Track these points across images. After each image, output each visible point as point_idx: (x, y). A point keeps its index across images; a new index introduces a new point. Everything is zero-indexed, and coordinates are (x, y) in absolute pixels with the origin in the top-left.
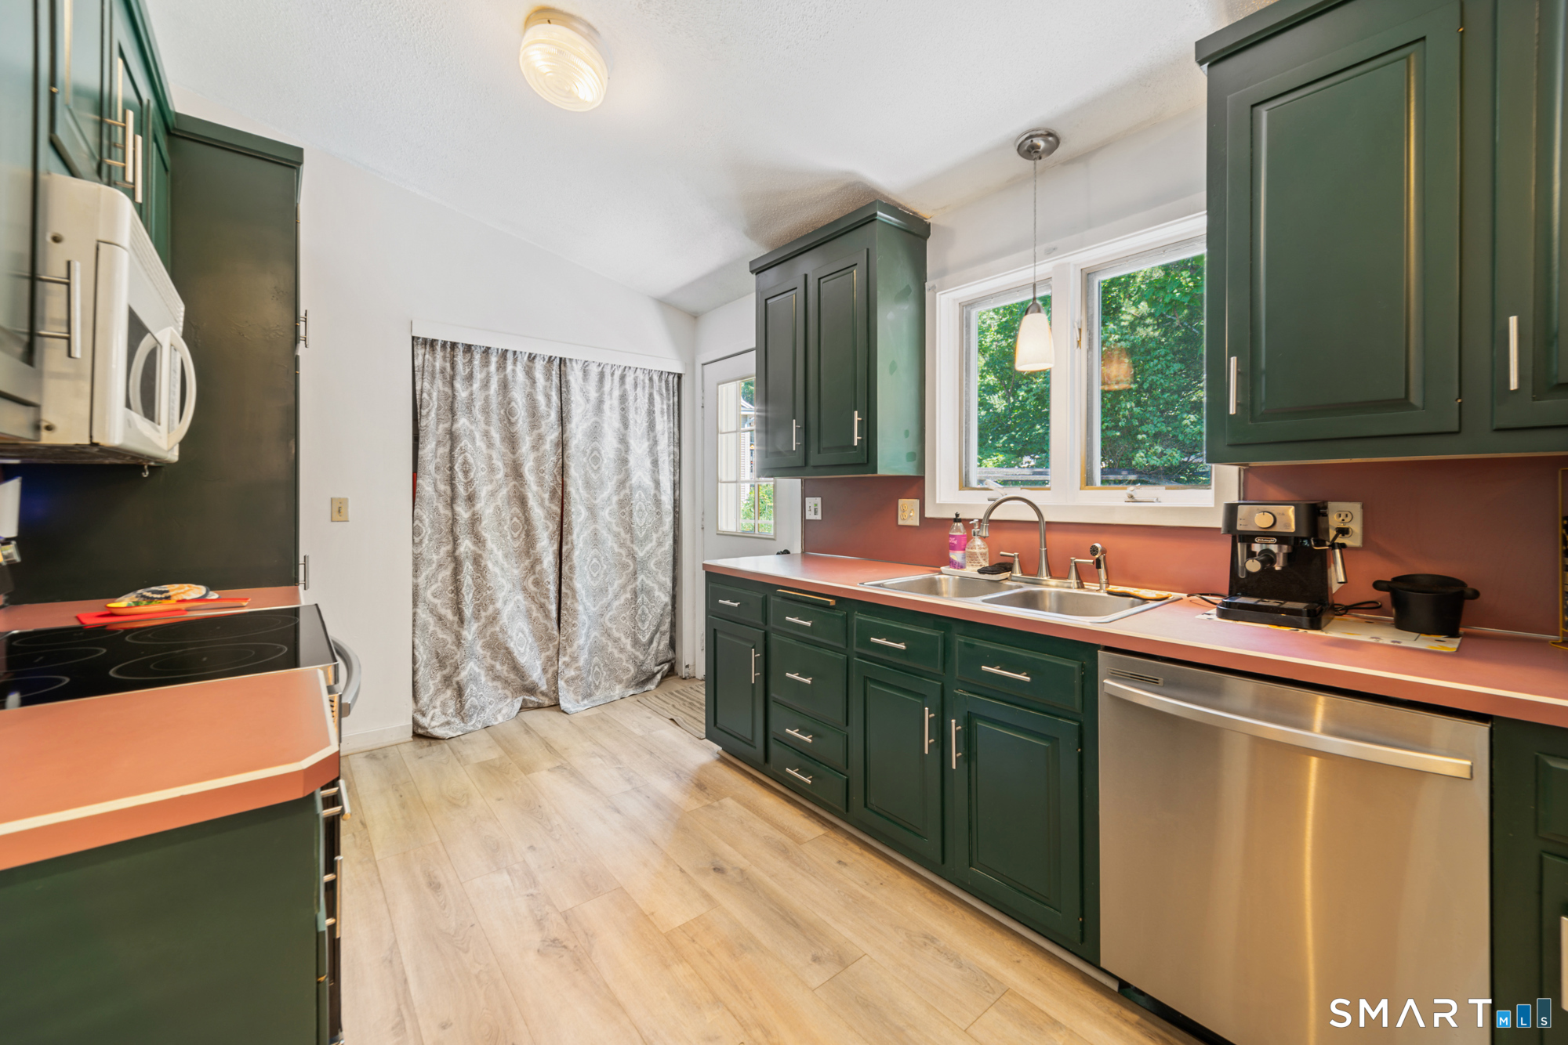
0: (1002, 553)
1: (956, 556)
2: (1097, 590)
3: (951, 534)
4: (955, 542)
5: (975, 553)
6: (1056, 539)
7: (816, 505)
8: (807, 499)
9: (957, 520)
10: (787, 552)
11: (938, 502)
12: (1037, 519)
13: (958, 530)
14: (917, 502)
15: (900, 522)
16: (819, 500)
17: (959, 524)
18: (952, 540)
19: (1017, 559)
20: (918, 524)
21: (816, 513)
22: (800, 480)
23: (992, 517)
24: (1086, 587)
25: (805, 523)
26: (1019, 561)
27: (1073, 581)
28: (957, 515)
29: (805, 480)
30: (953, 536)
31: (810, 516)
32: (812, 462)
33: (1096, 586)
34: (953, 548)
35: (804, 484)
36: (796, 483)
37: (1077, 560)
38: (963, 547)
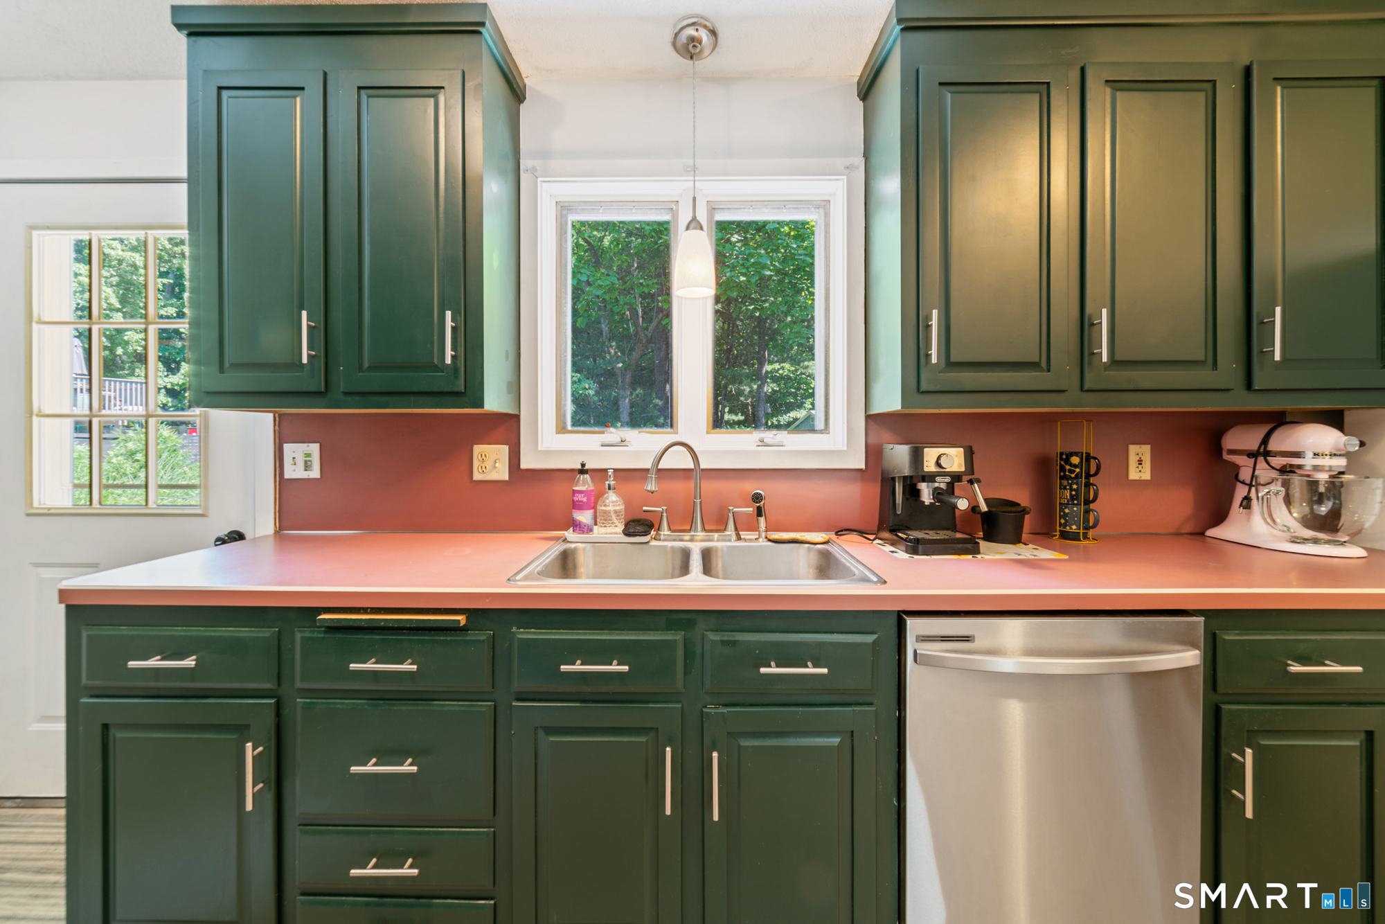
0: (645, 508)
1: (584, 517)
2: (756, 539)
3: (575, 488)
4: (585, 500)
5: (609, 512)
6: (710, 487)
7: (309, 455)
8: (286, 446)
9: (583, 471)
10: (237, 536)
11: (539, 449)
12: (692, 466)
13: (585, 484)
14: (504, 449)
15: (477, 476)
16: (314, 448)
17: (587, 476)
18: (578, 497)
19: (665, 514)
20: (507, 478)
21: (307, 466)
22: (271, 415)
23: (660, 466)
24: (742, 537)
25: (283, 485)
26: (667, 517)
27: (730, 531)
28: (583, 465)
29: (280, 415)
30: (580, 492)
31: (293, 471)
32: (341, 385)
33: (753, 535)
34: (578, 506)
35: (280, 421)
36: (263, 422)
37: (735, 509)
38: (592, 505)
